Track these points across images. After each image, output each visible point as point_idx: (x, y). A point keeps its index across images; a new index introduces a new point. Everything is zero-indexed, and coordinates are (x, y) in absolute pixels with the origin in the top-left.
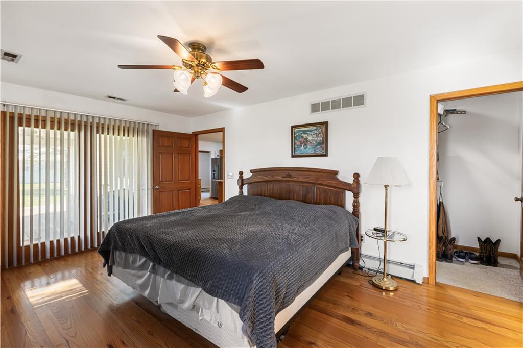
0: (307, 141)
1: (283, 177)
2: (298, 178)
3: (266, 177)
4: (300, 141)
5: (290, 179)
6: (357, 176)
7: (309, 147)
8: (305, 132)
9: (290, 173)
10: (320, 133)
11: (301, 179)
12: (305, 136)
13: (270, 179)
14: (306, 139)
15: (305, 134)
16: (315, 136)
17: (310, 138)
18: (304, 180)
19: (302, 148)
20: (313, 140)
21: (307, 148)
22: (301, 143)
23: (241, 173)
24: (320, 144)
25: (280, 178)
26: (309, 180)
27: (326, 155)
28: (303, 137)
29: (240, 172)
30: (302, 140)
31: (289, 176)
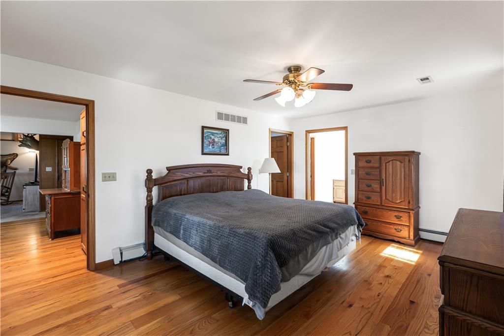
0: (214, 142)
1: (204, 173)
2: (217, 173)
3: (187, 174)
4: (209, 141)
5: (210, 174)
6: (249, 169)
7: (216, 147)
8: (213, 134)
9: (211, 169)
10: (223, 137)
11: (219, 173)
12: (213, 137)
13: (191, 176)
14: (214, 140)
15: (213, 135)
16: (220, 139)
17: (216, 140)
18: (221, 174)
19: (211, 147)
20: (219, 142)
21: (214, 148)
22: (210, 143)
23: (149, 172)
24: (223, 145)
25: (201, 174)
26: (225, 174)
27: (228, 155)
28: (211, 138)
29: (148, 170)
30: (211, 141)
31: (209, 171)
